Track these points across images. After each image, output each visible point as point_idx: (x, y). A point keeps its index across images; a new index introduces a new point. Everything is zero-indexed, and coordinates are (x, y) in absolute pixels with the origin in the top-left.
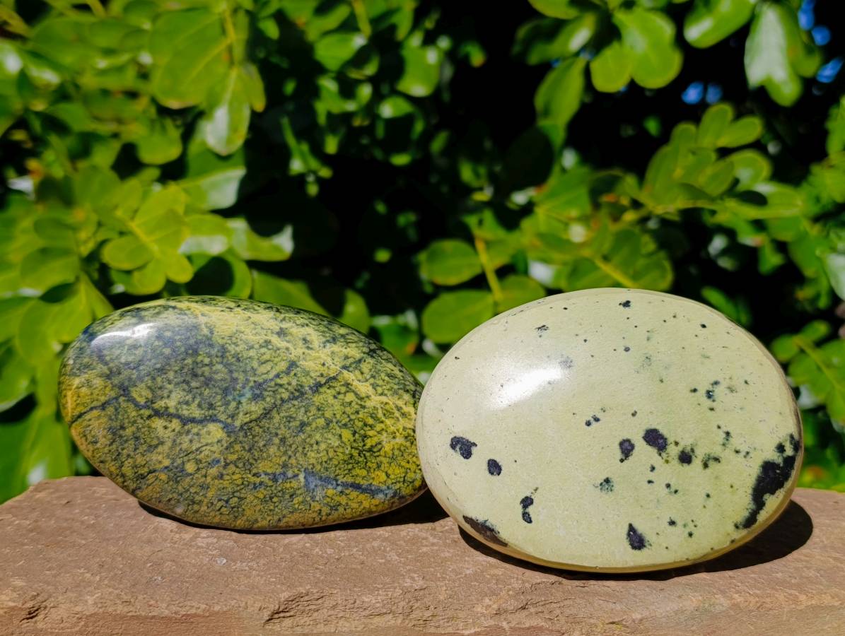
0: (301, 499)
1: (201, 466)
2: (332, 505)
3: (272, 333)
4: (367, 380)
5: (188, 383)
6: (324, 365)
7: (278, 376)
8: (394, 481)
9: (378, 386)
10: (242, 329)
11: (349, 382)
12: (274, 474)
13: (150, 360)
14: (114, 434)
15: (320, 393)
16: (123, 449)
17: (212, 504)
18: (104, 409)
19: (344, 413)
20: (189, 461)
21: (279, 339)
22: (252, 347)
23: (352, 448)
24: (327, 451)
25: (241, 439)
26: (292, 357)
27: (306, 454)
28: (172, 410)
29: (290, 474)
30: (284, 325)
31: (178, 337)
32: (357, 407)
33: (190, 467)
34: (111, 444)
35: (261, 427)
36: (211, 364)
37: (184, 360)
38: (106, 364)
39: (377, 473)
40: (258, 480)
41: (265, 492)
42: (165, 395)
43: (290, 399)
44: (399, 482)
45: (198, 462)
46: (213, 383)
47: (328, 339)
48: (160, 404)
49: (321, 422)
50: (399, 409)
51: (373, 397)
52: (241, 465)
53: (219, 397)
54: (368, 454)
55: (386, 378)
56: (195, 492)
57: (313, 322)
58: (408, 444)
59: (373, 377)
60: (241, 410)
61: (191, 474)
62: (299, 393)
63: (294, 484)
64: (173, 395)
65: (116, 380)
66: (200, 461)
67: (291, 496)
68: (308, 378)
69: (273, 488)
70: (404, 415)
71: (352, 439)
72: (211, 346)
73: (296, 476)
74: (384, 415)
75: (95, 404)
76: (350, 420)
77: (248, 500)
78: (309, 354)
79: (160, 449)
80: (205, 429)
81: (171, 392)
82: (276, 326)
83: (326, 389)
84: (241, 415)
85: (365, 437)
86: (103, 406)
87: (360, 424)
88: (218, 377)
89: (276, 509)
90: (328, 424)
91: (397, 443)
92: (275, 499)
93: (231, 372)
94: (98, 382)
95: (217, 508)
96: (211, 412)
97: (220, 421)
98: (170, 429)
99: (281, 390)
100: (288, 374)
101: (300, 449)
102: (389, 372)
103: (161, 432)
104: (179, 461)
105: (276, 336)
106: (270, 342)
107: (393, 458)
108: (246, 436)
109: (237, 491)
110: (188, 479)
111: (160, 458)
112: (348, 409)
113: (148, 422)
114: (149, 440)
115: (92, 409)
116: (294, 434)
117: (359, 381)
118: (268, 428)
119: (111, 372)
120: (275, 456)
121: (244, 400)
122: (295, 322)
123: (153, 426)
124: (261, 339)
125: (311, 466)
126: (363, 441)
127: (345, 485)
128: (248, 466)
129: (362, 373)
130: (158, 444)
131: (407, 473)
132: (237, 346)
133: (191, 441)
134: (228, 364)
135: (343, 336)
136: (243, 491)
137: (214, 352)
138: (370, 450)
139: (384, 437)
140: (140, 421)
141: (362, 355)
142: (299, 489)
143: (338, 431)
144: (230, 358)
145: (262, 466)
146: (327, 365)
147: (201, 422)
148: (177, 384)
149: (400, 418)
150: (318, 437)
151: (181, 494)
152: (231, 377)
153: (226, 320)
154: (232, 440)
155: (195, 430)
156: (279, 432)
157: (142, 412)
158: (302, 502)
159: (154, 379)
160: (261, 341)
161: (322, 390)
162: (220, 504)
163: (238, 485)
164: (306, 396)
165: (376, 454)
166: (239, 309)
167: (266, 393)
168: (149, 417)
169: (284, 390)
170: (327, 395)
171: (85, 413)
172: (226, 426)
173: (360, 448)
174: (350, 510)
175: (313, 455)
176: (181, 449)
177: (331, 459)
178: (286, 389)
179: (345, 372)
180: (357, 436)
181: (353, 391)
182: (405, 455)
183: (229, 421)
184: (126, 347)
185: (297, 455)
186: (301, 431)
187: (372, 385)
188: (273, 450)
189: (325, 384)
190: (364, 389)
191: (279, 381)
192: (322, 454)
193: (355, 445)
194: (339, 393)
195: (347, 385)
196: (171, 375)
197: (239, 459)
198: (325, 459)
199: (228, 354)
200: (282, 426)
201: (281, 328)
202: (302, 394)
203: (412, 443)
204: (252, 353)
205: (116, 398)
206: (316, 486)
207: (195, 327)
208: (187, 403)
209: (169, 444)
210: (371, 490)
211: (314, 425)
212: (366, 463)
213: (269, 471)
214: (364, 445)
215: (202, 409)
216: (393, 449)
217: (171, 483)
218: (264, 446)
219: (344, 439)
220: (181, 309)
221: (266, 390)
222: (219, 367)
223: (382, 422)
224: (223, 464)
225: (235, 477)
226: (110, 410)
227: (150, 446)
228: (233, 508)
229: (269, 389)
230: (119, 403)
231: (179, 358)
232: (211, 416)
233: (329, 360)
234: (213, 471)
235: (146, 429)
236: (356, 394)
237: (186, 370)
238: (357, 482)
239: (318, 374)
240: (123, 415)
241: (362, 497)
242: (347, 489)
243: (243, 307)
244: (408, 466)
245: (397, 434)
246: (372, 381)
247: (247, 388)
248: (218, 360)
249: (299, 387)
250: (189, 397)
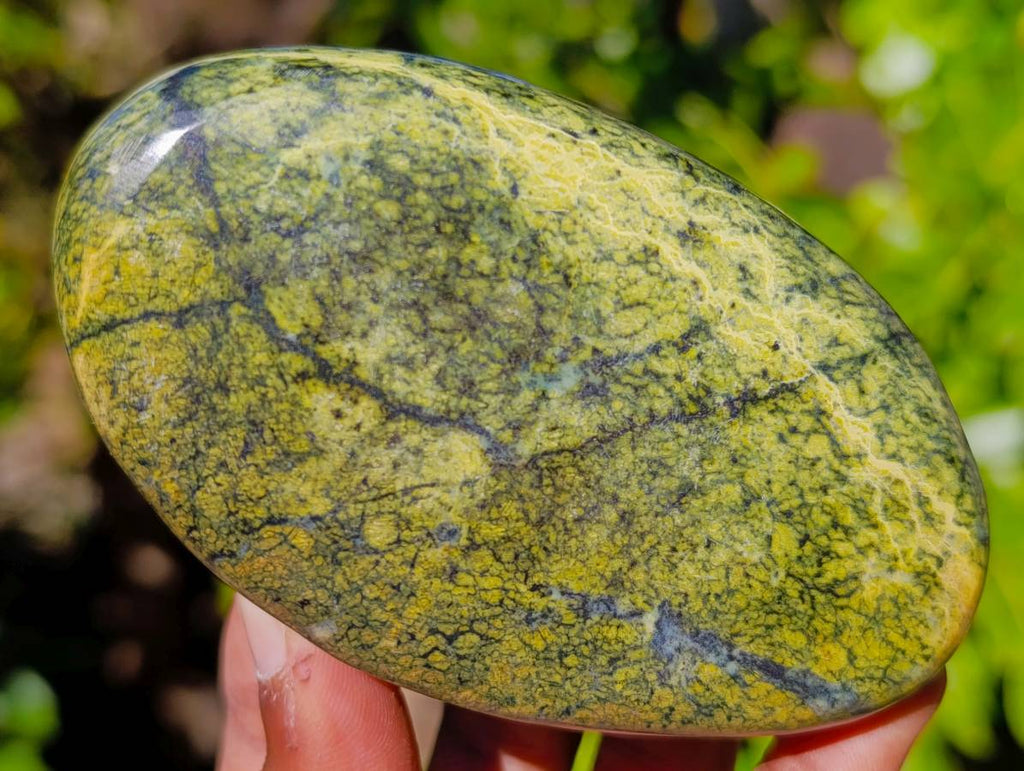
0: (634, 672)
1: (406, 534)
2: (702, 701)
3: (667, 230)
4: (868, 413)
5: (422, 311)
6: (776, 347)
7: (655, 349)
8: (860, 674)
9: (890, 432)
10: (594, 198)
11: (822, 407)
12: (585, 598)
13: (337, 224)
14: (197, 400)
15: (748, 420)
16: (209, 445)
17: (413, 637)
18: (180, 324)
19: (792, 483)
20: (379, 514)
21: (680, 252)
22: (608, 257)
23: (789, 575)
24: (728, 570)
25: (524, 490)
26: (703, 309)
27: (675, 566)
28: (365, 373)
29: (623, 605)
30: (701, 217)
31: (423, 180)
32: (827, 474)
33: (378, 533)
34: (182, 423)
35: (581, 472)
36: (494, 276)
37: (427, 245)
38: (215, 202)
39: (830, 647)
40: (540, 603)
41: (551, 638)
42: (357, 329)
43: (671, 416)
44: (872, 678)
45: (403, 522)
46: (488, 326)
47: (801, 280)
48: (337, 350)
49: (734, 493)
50: (923, 501)
51: (871, 458)
52: (507, 556)
53: (495, 368)
54: (821, 598)
55: (914, 418)
56: (377, 599)
57: (773, 228)
58: (918, 592)
59: (885, 407)
60: (544, 413)
61: (376, 552)
62: (697, 408)
63: (628, 633)
64: (378, 334)
65: (232, 255)
66: (408, 522)
67: (612, 661)
68: (730, 373)
69: (573, 633)
70: (929, 518)
71: (795, 553)
72: (506, 225)
73: (637, 614)
74: (885, 509)
75: (160, 303)
76: (804, 505)
77: (504, 648)
78: (745, 309)
79: (311, 466)
80: (440, 444)
81: (372, 324)
82: (678, 212)
83: (765, 414)
84: (540, 427)
85: (827, 554)
86: (181, 318)
87: (825, 520)
88: (502, 314)
89: (568, 686)
90: (747, 503)
91: (893, 585)
92: (570, 660)
93: (541, 309)
94: (181, 248)
95: (422, 651)
96: (465, 401)
97: (482, 432)
98: (347, 422)
99: (655, 388)
100: (683, 349)
101: (664, 549)
102: (923, 401)
103: (323, 422)
104: (353, 511)
105: (674, 241)
106: (656, 253)
107: (875, 619)
108: (538, 485)
109: (484, 619)
110: (365, 562)
111: (305, 490)
112: (804, 477)
113: (293, 388)
114: (286, 437)
115: (146, 316)
116: (658, 508)
117: (850, 409)
118: (598, 480)
119: (223, 224)
120: (599, 552)
121: (555, 392)
122: (727, 215)
123: (307, 402)
124: (635, 239)
125: (680, 599)
126: (820, 563)
127: (748, 661)
128: (525, 561)
129: (862, 392)
130: (309, 454)
131: (894, 660)
132: (572, 243)
133: (396, 465)
134: (537, 287)
135: (834, 280)
136: (498, 623)
137: (510, 245)
138: (829, 590)
139: (870, 565)
140: (273, 380)
141: (872, 342)
142: (635, 648)
143: (768, 525)
144: (547, 271)
145: (562, 572)
146: (783, 350)
147: (434, 421)
148: (395, 307)
149: (918, 526)
150: (714, 529)
151: (338, 597)
152: (539, 325)
153: (558, 165)
154: (501, 487)
155: (412, 440)
156: (623, 495)
157: (285, 358)
158: (636, 682)
159: (336, 277)
160: (635, 247)
161: (754, 412)
162: (432, 641)
163: (488, 605)
164: (713, 419)
165: (842, 602)
166: (592, 141)
167: (615, 388)
168: (303, 376)
169: (661, 392)
170: (762, 427)
171: (125, 322)
172: (495, 448)
173: (808, 580)
174: (741, 720)
175: (691, 570)
176: (365, 481)
177: (731, 592)
178: (669, 390)
179: (822, 378)
180: (808, 547)
181: (829, 434)
182: (904, 616)
183: (506, 436)
184: (279, 170)
185: (654, 562)
186: (678, 504)
187: (878, 427)
188: (595, 535)
189: (766, 398)
190: (856, 432)
191: (655, 364)
192: (712, 576)
193: (798, 569)
194: (794, 430)
195: (819, 413)
196: (384, 279)
197: (508, 539)
198: (717, 589)
199: (544, 259)
200: (634, 481)
201: (691, 224)
202: (705, 412)
203: (927, 591)
204: (605, 272)
205: (223, 305)
206: (679, 650)
207: (475, 163)
208: (408, 364)
209: (337, 458)
210: (804, 686)
211: (712, 498)
212: (812, 618)
213: (574, 587)
214: (819, 575)
215: (445, 389)
216: (880, 599)
217: (319, 561)
218: (578, 520)
219: (776, 550)
220: (446, 103)
221: (617, 380)
222: (515, 289)
223: (875, 526)
224: (464, 542)
225: (486, 583)
226: (199, 332)
227: (287, 454)
228: (460, 658)
229: (626, 379)
230: (228, 321)
231: (416, 238)
232: (462, 414)
233: (793, 336)
234: (435, 555)
235: (285, 406)
236: (834, 442)
237: (425, 276)
238: (778, 660)
239: (757, 369)
240: (231, 355)
241: (778, 697)
242: (748, 672)
243: (606, 138)
244: (902, 644)
245: (901, 563)
246: (880, 416)
247: (573, 364)
248: (516, 269)
249: (702, 393)
250: (417, 350)
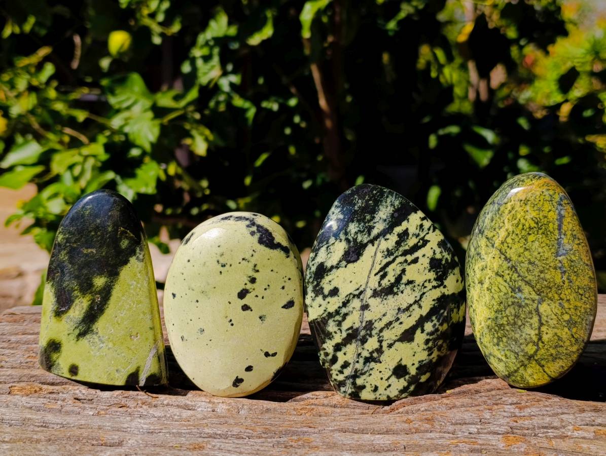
0: (572, 256)
1: (564, 312)
2: (572, 239)
3: (482, 287)
4: (498, 233)
5: (520, 327)
6: (494, 258)
7: (506, 281)
8: (552, 207)
9: (499, 226)
10: (483, 303)
11: (500, 242)
12: (561, 273)
13: (511, 347)
14: (556, 358)
15: (510, 257)
16: (563, 353)
17: (584, 302)
18: (544, 366)
19: (519, 242)
20: (562, 319)
21: (485, 283)
22: (493, 297)
23: (538, 234)
24: (542, 247)
25: (545, 294)
26: (494, 275)
27: (547, 258)
28: (537, 332)
29: (560, 265)
30: (477, 282)
31: (496, 336)
32: (514, 235)
33: (566, 317)
34: (562, 359)
35: (536, 285)
36: (507, 316)
37: (507, 330)
38: (518, 368)
39: (549, 217)
40: (567, 281)
41: (573, 276)
42: (529, 336)
43: (517, 272)
44: (552, 203)
45: (562, 314)
46: (517, 314)
47: (478, 257)
48: (535, 339)
49: (527, 253)
50: (510, 212)
51: (506, 228)
52: (560, 291)
53: (524, 309)
54: (540, 224)
55: (494, 222)
56: (580, 312)
57: (471, 266)
58: (529, 202)
59: (495, 229)
60: (529, 297)
61: (570, 316)
62: (513, 268)
63: (565, 261)
64: (528, 333)
65: (526, 362)
66: (562, 313)
67: (572, 262)
68: (503, 265)
69: (570, 272)
70: (513, 209)
71: (533, 235)
72: (496, 318)
73: (560, 262)
74: (515, 219)
75: (541, 370)
76: (522, 238)
77: (579, 284)
78: (490, 266)
79: (559, 334)
80: (544, 313)
81: (527, 334)
82: (478, 286)
83: (508, 254)
84: (532, 296)
85: (530, 228)
86: (543, 366)
87: (523, 232)
88: (513, 312)
89: (581, 268)
90: (527, 250)
91: (530, 209)
92: (576, 270)
93: (509, 306)
94: (529, 371)
95: (586, 299)
96: (533, 312)
97: (537, 307)
98: (548, 331)
99: (513, 278)
100: (503, 276)
101: (544, 262)
102: (490, 221)
103: (550, 336)
104: (564, 323)
105: (483, 285)
106: (487, 288)
107: (539, 210)
108: (543, 292)
109: (575, 290)
110: (573, 317)
111: (564, 333)
112: (517, 240)
113: (546, 343)
114: (556, 341)
115: (545, 372)
116: (536, 267)
117: (499, 237)
118: (536, 281)
119: (521, 366)
120: (551, 274)
121: (523, 297)
122: (474, 276)
123: (547, 340)
124: (487, 293)
125: (553, 254)
126: (533, 228)
127: (560, 234)
128: (559, 288)
129: (494, 236)
130: (557, 336)
131: (546, 200)
132: (494, 305)
133: (552, 319)
134: (505, 308)
135: (475, 249)
136: (574, 288)
137: (500, 316)
138: (537, 223)
139: (528, 217)
140: (546, 347)
141: (484, 237)
142: (567, 258)
143: (530, 243)
144: (501, 307)
145: (558, 280)
146: (494, 256)
147: (540, 316)
148: (521, 331)
149: (515, 210)
150: (536, 254)
151: (582, 319)
152: (512, 305)
153: (481, 312)
154: (546, 298)
155: (545, 318)
156: (537, 275)
157: (541, 347)
158: (574, 255)
159: (521, 344)
160: (488, 292)
161: (508, 256)
162: (583, 298)
163: (572, 291)
164: (514, 264)
165: (539, 220)
166: (473, 306)
167: (517, 286)
168: (543, 343)
169: (513, 277)
170: (511, 253)
171: (547, 374)
172: (539, 303)
173: (537, 229)
174: (574, 228)
175: (546, 255)
176: (557, 324)
177: (547, 244)
178: (512, 275)
179: (495, 245)
180: (530, 232)
181: (505, 239)
182: (536, 203)
183: (536, 302)
184: (507, 360)
185: (548, 263)
186: (534, 263)
187: (499, 229)
188: (548, 276)
189: (504, 255)
190: (502, 233)
191: (508, 280)
192: (545, 250)
193: (536, 233)
194: (508, 247)
195: (502, 243)
196: (517, 336)
197: (556, 293)
198: (547, 248)
199: (499, 309)
200: (533, 274)
201: (479, 283)
202: (513, 266)
203: (529, 200)
204: (496, 296)
205: (536, 360)
206: (563, 250)
207: (488, 327)
208: (531, 325)
209: (555, 330)
210: (560, 219)
211: (530, 257)
212: (545, 224)
213: (560, 276)
214: (535, 227)
215: (532, 317)
216: (534, 211)
217: (577, 325)
218: (546, 281)
219: (534, 240)
220: (480, 335)
221: (515, 286)
222: (507, 312)
223: (520, 220)
224: (561, 301)
225: (567, 294)
226: (543, 362)
227: (559, 339)
228: (585, 291)
229: (514, 285)
230: (538, 359)
231: (507, 333)
232: (536, 312)
233: (490, 255)
234: (566, 305)
235: (549, 343)
236: (507, 237)
237: (513, 329)
238: (557, 227)
239: (500, 260)
240: (545, 356)
241: (565, 223)
242: (562, 232)
243: (471, 304)
244: (542, 201)
245: (525, 210)
246: (497, 230)
247: (515, 295)
248: (503, 313)
249: (509, 268)
250: (527, 324)
